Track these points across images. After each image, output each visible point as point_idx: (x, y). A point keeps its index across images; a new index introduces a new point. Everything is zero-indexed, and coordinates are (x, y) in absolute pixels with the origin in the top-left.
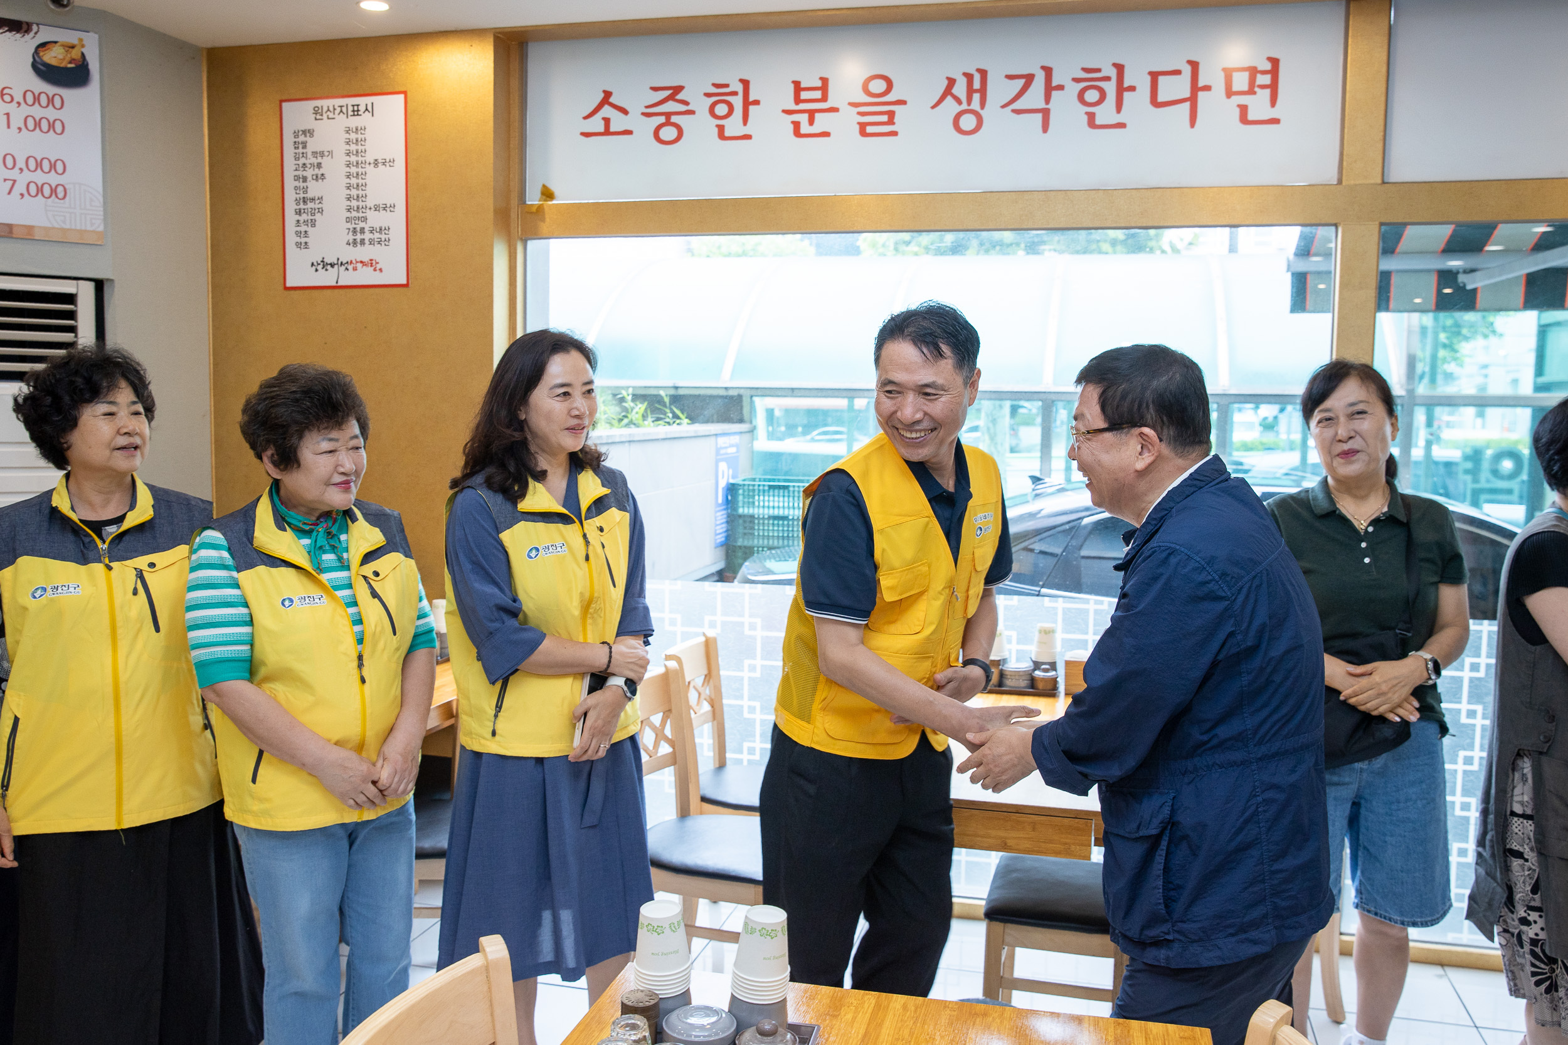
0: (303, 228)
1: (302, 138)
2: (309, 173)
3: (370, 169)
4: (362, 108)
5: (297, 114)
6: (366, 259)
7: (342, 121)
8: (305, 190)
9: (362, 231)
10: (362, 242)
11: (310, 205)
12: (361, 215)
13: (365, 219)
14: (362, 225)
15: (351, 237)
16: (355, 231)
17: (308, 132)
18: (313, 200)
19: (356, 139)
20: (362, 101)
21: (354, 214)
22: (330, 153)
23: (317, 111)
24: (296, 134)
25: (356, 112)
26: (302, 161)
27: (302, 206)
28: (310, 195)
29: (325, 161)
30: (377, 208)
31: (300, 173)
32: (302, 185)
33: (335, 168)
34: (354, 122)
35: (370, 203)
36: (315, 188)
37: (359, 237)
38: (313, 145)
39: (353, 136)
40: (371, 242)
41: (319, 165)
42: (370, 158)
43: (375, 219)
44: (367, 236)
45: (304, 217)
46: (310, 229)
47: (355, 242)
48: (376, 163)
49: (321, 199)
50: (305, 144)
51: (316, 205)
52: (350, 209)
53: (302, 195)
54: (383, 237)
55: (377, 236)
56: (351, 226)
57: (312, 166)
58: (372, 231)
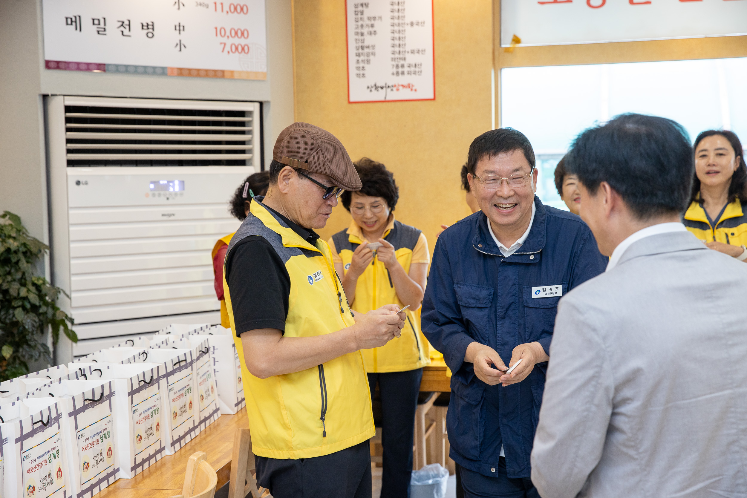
0: (361, 65)
1: (360, 8)
2: (365, 30)
3: (408, 28)
6: (405, 83)
8: (363, 41)
9: (403, 66)
10: (403, 73)
11: (366, 50)
12: (401, 56)
13: (405, 59)
14: (402, 62)
15: (395, 70)
16: (397, 66)
17: (365, 5)
18: (368, 47)
19: (398, 9)
21: (397, 56)
22: (380, 18)
24: (356, 6)
26: (360, 23)
27: (360, 51)
28: (366, 44)
29: (376, 23)
30: (413, 52)
31: (359, 30)
32: (360, 37)
33: (384, 28)
35: (408, 48)
36: (369, 40)
37: (400, 70)
38: (368, 13)
39: (396, 7)
40: (409, 73)
41: (372, 26)
42: (408, 20)
43: (411, 59)
44: (406, 69)
45: (362, 58)
46: (366, 66)
47: (397, 73)
48: (412, 24)
49: (374, 47)
50: (362, 13)
51: (371, 50)
52: (393, 53)
53: (360, 44)
54: (417, 69)
55: (412, 69)
56: (395, 63)
57: (368, 25)
58: (409, 66)
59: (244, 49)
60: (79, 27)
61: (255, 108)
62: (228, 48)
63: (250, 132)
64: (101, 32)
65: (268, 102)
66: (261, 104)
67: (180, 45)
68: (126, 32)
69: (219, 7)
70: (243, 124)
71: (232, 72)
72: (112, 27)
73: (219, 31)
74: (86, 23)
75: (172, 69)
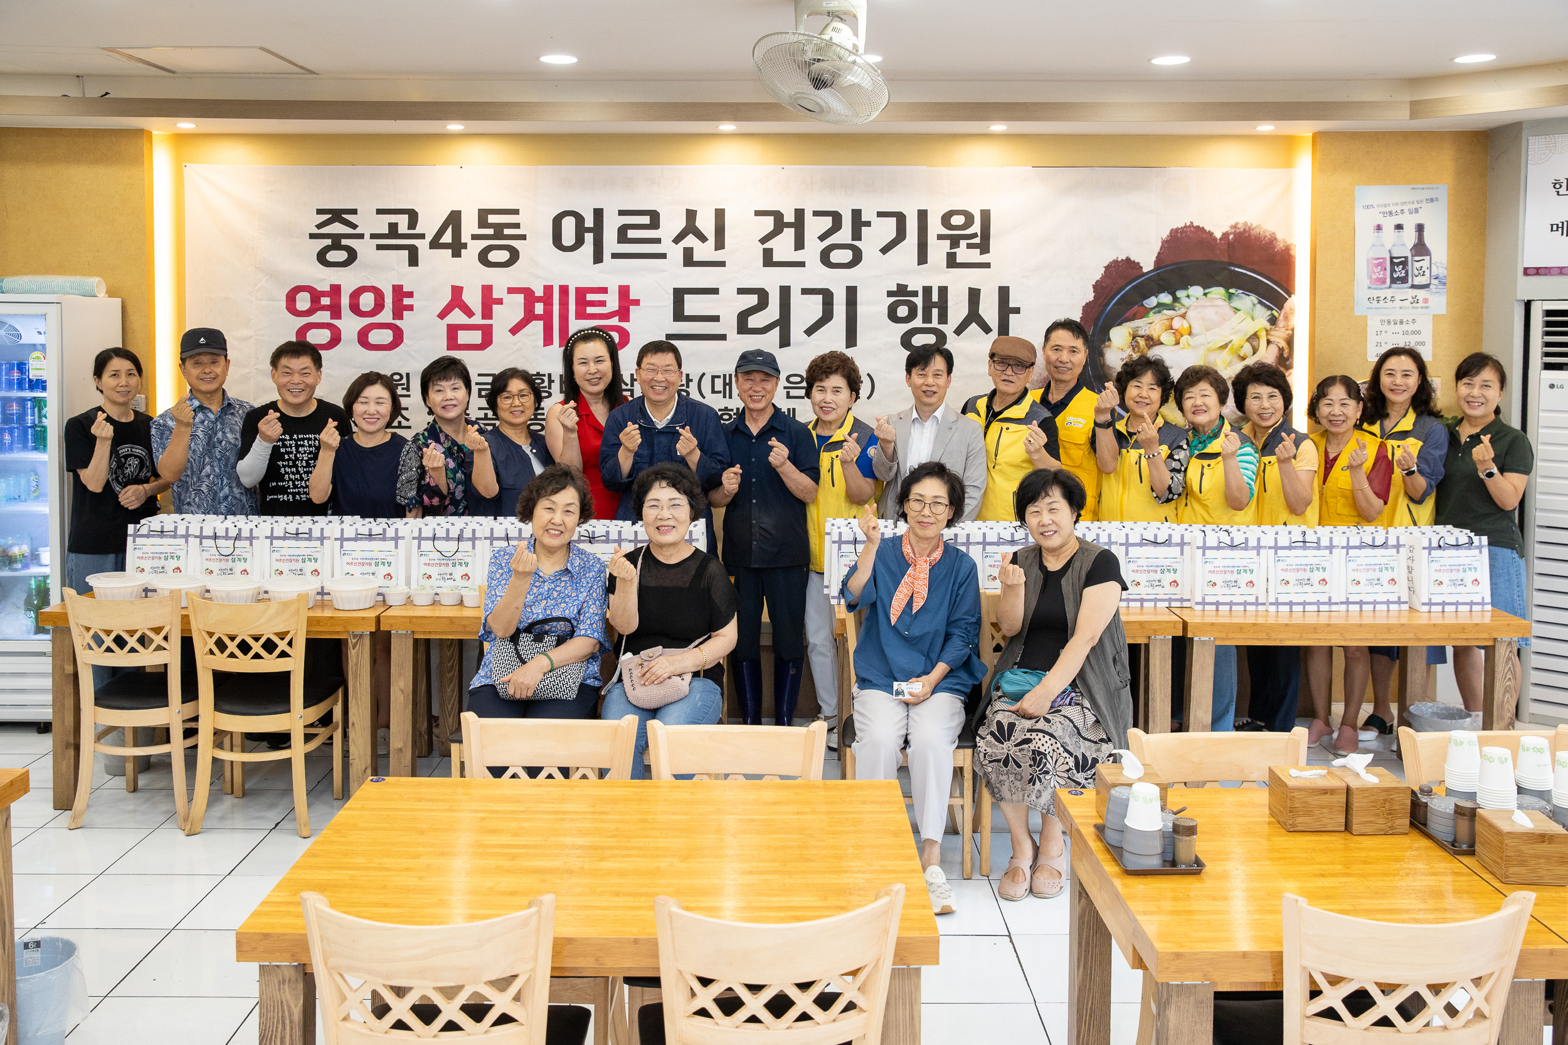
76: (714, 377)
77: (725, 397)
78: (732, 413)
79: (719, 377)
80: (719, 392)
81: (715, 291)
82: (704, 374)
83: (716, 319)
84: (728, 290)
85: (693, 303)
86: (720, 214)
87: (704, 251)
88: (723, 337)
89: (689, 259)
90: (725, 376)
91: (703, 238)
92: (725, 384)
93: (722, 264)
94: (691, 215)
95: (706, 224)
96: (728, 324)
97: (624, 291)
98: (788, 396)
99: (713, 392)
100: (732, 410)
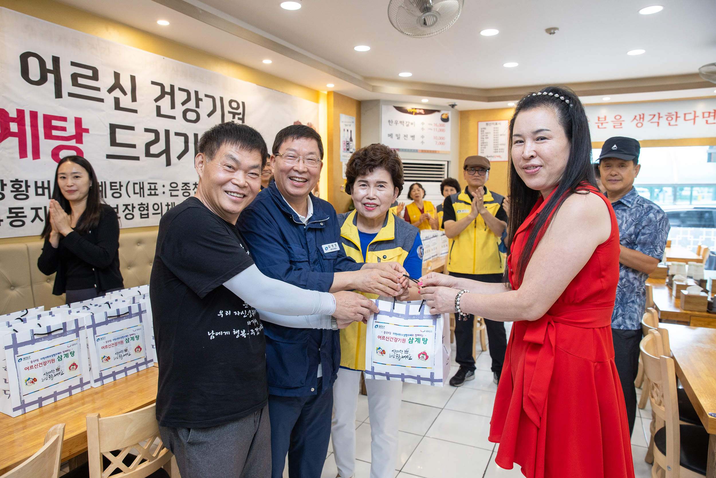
0: (483, 149)
1: (483, 130)
2: (484, 137)
3: (499, 136)
4: (498, 123)
5: (482, 125)
6: (498, 155)
7: (493, 126)
10: (497, 152)
11: (484, 144)
12: (497, 146)
14: (497, 148)
15: (494, 151)
17: (485, 128)
18: (485, 143)
19: (496, 130)
20: (498, 122)
21: (495, 146)
22: (490, 133)
23: (487, 124)
24: (482, 129)
25: (496, 124)
26: (483, 135)
27: (482, 144)
29: (489, 135)
30: (501, 144)
31: (483, 137)
32: (482, 139)
33: (491, 136)
34: (496, 126)
35: (499, 143)
36: (485, 140)
37: (496, 151)
38: (486, 131)
39: (495, 129)
41: (487, 136)
42: (500, 133)
43: (500, 147)
44: (498, 151)
45: (483, 147)
46: (485, 150)
47: (495, 152)
48: (501, 135)
49: (487, 143)
50: (483, 131)
51: (486, 144)
52: (494, 145)
53: (482, 142)
54: (502, 151)
55: (501, 150)
56: (495, 148)
57: (485, 136)
58: (500, 149)
59: (443, 144)
60: (392, 137)
61: (446, 163)
62: (438, 143)
63: (443, 171)
64: (398, 138)
65: (450, 161)
66: (448, 162)
67: (422, 142)
68: (406, 138)
69: (436, 130)
70: (441, 168)
71: (439, 151)
72: (402, 137)
73: (435, 138)
74: (394, 136)
75: (420, 150)
76: (134, 184)
77: (141, 196)
78: (145, 206)
79: (137, 184)
80: (138, 193)
81: (132, 128)
82: (129, 182)
83: (134, 146)
84: (139, 129)
85: (121, 136)
86: (133, 78)
87: (126, 101)
88: (137, 158)
89: (117, 106)
90: (140, 183)
91: (125, 93)
92: (140, 188)
93: (135, 111)
94: (117, 76)
95: (126, 83)
96: (140, 151)
97: (78, 122)
98: (171, 196)
99: (135, 193)
100: (145, 205)
